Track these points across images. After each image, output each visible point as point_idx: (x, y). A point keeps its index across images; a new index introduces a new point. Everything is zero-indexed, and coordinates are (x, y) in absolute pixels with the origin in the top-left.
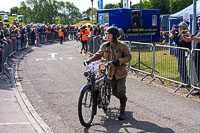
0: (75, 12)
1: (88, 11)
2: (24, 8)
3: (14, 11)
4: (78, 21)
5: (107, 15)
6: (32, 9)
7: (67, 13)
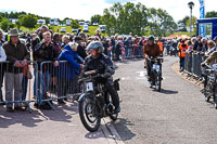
0: (168, 22)
1: (185, 21)
2: (108, 16)
3: (96, 19)
4: (172, 33)
5: (210, 26)
6: (116, 17)
7: (159, 22)
